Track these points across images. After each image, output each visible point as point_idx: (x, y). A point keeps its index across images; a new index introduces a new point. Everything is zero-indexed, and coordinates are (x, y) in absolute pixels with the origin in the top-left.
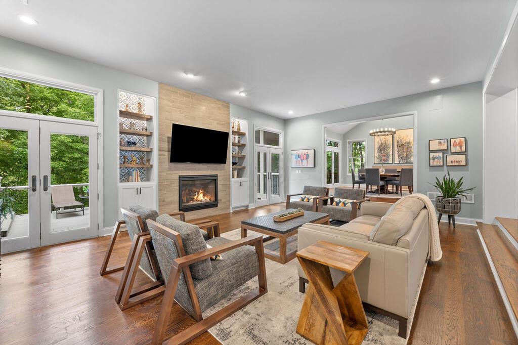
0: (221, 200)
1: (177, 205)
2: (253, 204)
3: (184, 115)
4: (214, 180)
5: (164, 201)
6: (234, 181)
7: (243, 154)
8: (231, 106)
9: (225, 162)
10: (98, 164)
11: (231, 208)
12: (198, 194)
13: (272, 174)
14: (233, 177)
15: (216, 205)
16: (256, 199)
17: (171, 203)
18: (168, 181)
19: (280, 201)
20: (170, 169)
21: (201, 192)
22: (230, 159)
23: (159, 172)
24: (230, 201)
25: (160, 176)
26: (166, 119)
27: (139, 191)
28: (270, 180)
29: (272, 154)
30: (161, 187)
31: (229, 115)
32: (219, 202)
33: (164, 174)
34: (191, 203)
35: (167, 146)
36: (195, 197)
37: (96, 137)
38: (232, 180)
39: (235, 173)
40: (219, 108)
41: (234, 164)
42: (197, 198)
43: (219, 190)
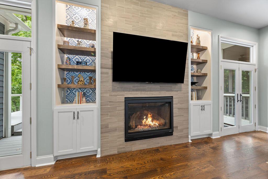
0: (177, 127)
1: (123, 133)
2: (218, 132)
3: (131, 26)
4: (169, 102)
5: (107, 126)
6: (194, 104)
7: (203, 71)
8: (190, 13)
9: (182, 81)
10: (31, 84)
11: (189, 136)
12: (147, 118)
13: (244, 95)
14: (192, 99)
15: (171, 134)
16: (221, 125)
17: (115, 130)
18: (111, 103)
19: (253, 129)
20: (114, 90)
21: (149, 116)
22: (188, 79)
23: (101, 93)
24: (188, 128)
25: (102, 98)
26: (109, 31)
27: (76, 116)
28: (240, 103)
29: (243, 72)
30: (104, 111)
31: (187, 24)
32: (174, 129)
33: (108, 95)
34: (140, 128)
35: (109, 62)
36: (144, 122)
37: (29, 53)
38: (191, 102)
39: (194, 94)
40: (175, 16)
41: (193, 84)
42: (145, 122)
43: (174, 115)
